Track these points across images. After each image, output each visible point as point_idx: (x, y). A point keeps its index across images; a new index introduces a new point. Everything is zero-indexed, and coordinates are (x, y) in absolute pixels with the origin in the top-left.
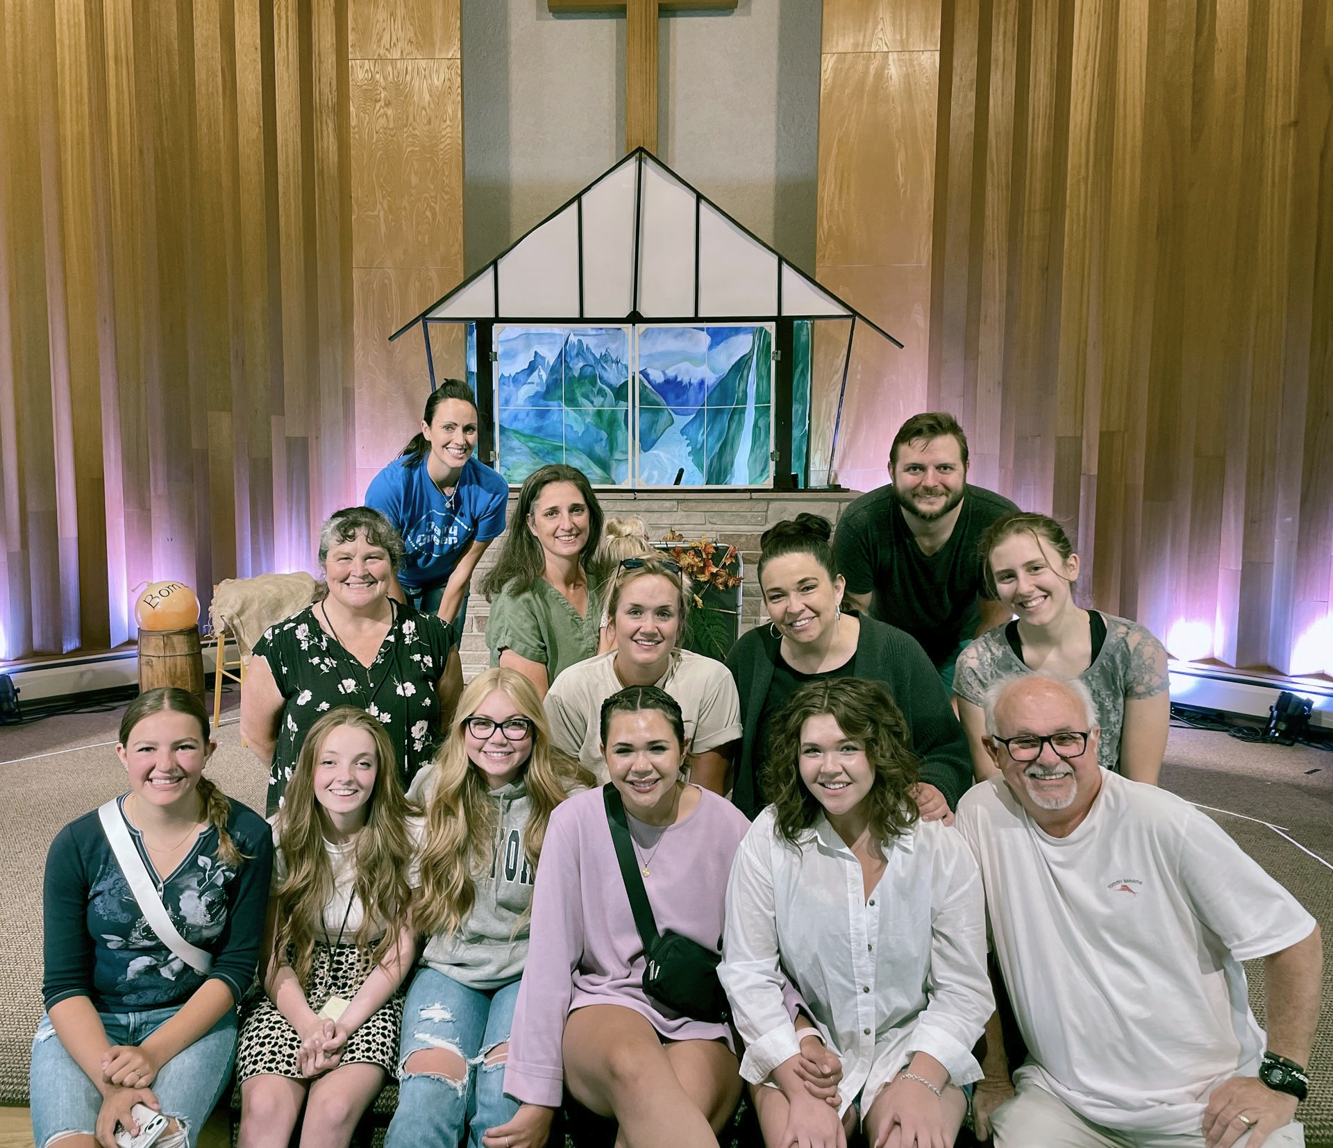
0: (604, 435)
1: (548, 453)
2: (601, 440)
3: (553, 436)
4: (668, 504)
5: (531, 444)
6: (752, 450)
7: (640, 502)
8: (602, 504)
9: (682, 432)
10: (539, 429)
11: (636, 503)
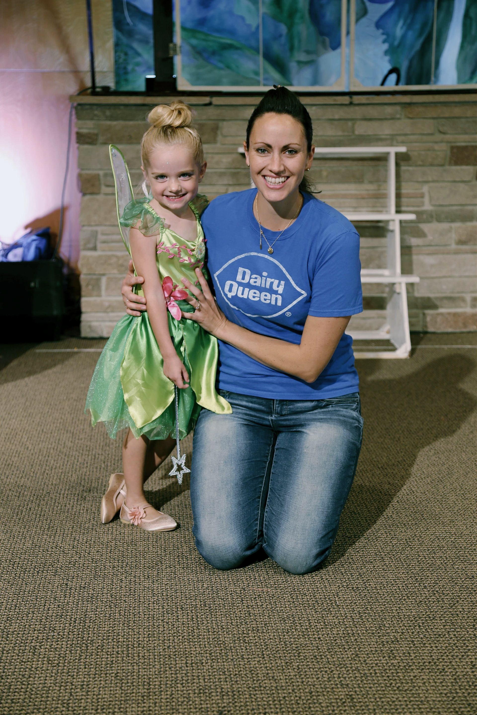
0: (283, 29)
1: (214, 53)
2: (281, 36)
3: (219, 31)
4: (389, 110)
5: (194, 42)
6: (462, 47)
7: (357, 108)
8: (311, 111)
9: (378, 25)
10: (202, 22)
11: (352, 109)
